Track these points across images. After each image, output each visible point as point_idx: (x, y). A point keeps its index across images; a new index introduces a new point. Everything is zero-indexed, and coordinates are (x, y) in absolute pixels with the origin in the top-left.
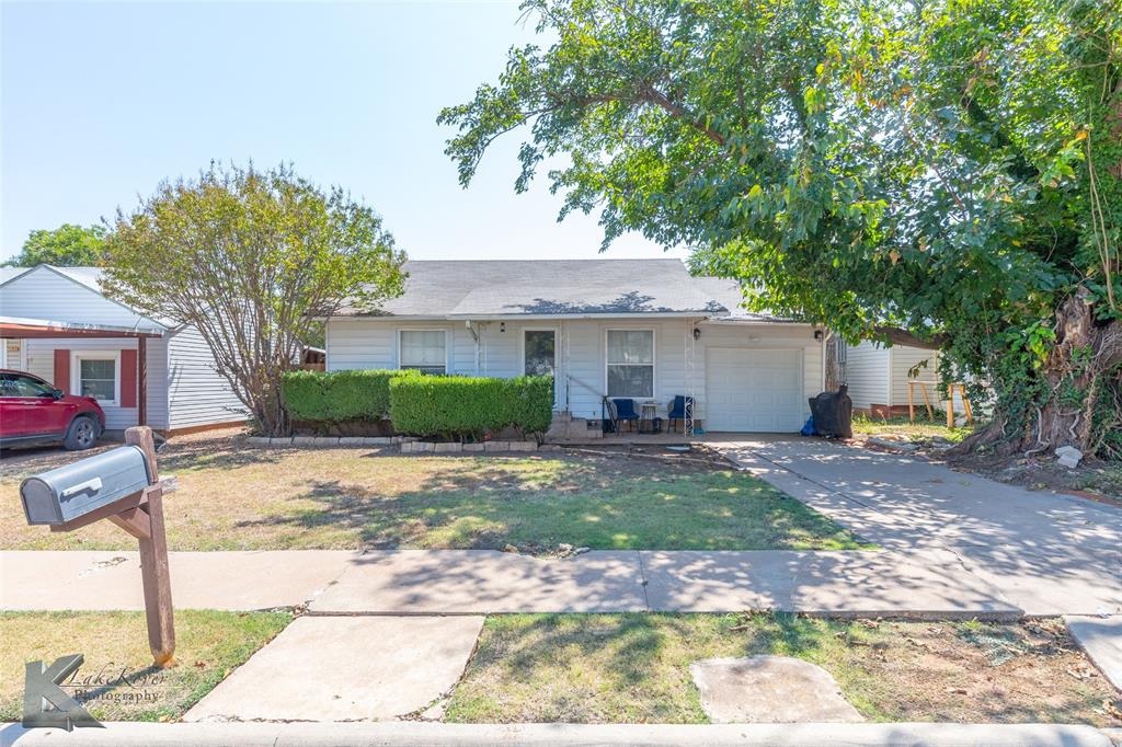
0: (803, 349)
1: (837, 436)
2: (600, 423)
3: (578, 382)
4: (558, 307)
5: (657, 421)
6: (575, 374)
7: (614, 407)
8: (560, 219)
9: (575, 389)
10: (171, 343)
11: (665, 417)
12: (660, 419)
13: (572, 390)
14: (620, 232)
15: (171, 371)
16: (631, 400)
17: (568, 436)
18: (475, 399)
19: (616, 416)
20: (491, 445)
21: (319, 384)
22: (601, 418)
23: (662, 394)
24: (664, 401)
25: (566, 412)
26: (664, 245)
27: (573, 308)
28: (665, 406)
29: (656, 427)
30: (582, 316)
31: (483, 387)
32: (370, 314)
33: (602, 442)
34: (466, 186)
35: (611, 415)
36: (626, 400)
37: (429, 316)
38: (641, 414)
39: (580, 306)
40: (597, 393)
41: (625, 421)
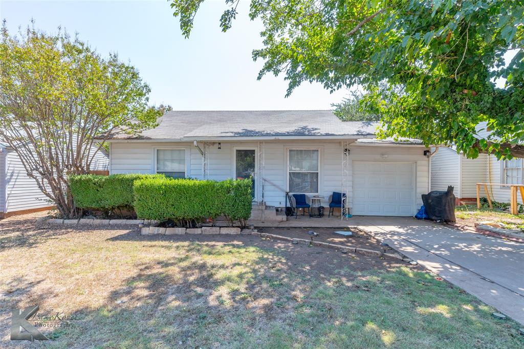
0: (416, 162)
1: (445, 221)
2: (284, 209)
3: (270, 183)
4: (257, 133)
5: (321, 209)
6: (267, 178)
7: (294, 200)
8: (259, 78)
9: (268, 187)
10: (8, 156)
11: (326, 206)
12: (323, 208)
13: (266, 188)
14: (299, 82)
15: (9, 174)
16: (304, 195)
17: (263, 219)
18: (195, 196)
19: (294, 205)
20: (207, 230)
21: (95, 184)
22: (285, 206)
23: (324, 192)
24: (325, 196)
25: (262, 203)
26: (330, 89)
27: (267, 133)
28: (327, 199)
29: (320, 212)
30: (273, 138)
31: (201, 187)
32: (136, 138)
33: (286, 225)
34: (188, 36)
35: (291, 204)
36: (301, 195)
37: (174, 139)
38: (311, 204)
39: (272, 132)
40: (283, 191)
41: (300, 209)
